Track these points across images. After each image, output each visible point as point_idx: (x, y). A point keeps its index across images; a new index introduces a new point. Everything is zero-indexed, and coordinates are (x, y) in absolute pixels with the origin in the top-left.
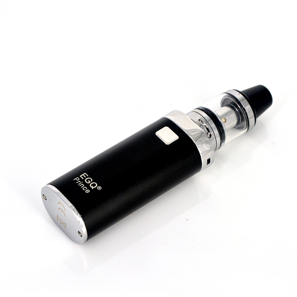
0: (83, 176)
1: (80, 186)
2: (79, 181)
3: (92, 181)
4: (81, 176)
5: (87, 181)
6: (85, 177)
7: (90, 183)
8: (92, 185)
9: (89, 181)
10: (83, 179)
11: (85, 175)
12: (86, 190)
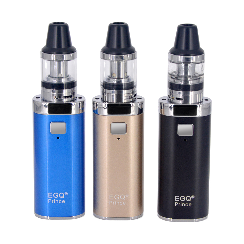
2: (179, 204)
3: (184, 197)
4: (176, 200)
8: (188, 199)
9: (183, 199)
11: (177, 197)
12: (188, 205)
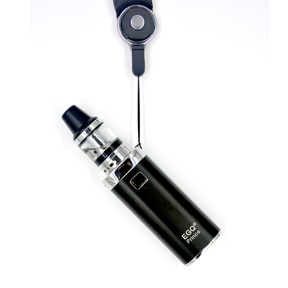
0: (185, 237)
1: (194, 238)
2: (190, 239)
3: (189, 230)
4: (185, 239)
6: (186, 235)
8: (193, 230)
9: (189, 233)
10: (187, 237)
12: (197, 233)
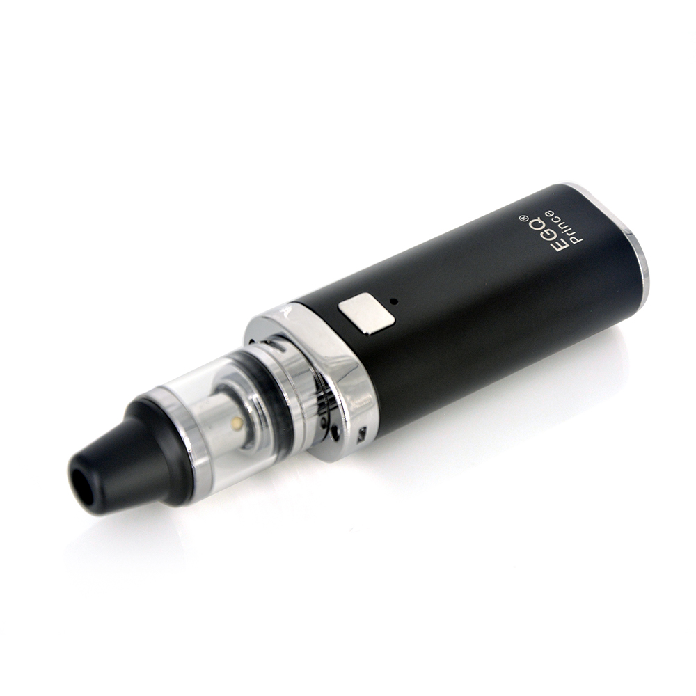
1: (567, 226)
3: (542, 234)
4: (567, 245)
5: (552, 235)
6: (557, 243)
7: (545, 228)
8: (541, 225)
9: (549, 234)
10: (561, 239)
11: (558, 247)
12: (553, 217)
